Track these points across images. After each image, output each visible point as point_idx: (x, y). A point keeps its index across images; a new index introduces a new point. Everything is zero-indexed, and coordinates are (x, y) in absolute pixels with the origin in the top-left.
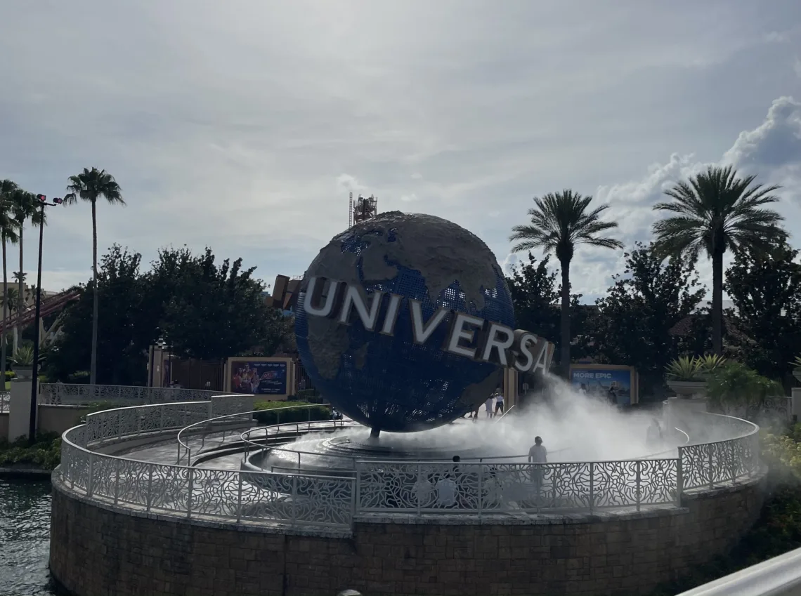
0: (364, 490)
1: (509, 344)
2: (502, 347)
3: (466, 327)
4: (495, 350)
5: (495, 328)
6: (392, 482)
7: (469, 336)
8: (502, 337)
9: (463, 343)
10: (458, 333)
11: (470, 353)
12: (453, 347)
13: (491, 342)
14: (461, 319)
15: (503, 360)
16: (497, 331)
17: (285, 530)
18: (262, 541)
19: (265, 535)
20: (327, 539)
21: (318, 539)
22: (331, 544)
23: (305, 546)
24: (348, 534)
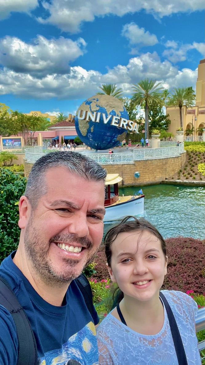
1: (126, 123)
2: (125, 124)
3: (116, 119)
4: (123, 125)
5: (123, 119)
7: (117, 121)
8: (125, 121)
9: (115, 123)
10: (114, 121)
11: (117, 125)
12: (113, 124)
13: (122, 123)
14: (115, 117)
15: (125, 127)
16: (124, 120)
17: (122, 164)
18: (117, 166)
19: (118, 165)
20: (130, 164)
21: (128, 164)
22: (131, 165)
23: (126, 166)
24: (134, 163)
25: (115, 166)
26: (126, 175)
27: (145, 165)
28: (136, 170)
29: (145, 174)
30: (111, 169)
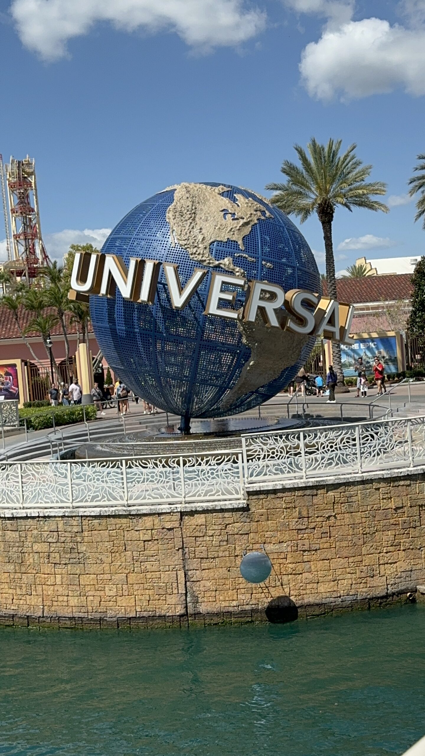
0: (250, 461)
6: (277, 452)
17: (180, 507)
18: (157, 521)
19: (160, 514)
20: (222, 510)
21: (214, 511)
22: (227, 515)
23: (200, 519)
24: (242, 503)
25: (148, 522)
26: (205, 565)
27: (304, 514)
28: (257, 538)
29: (306, 558)
30: (128, 535)
